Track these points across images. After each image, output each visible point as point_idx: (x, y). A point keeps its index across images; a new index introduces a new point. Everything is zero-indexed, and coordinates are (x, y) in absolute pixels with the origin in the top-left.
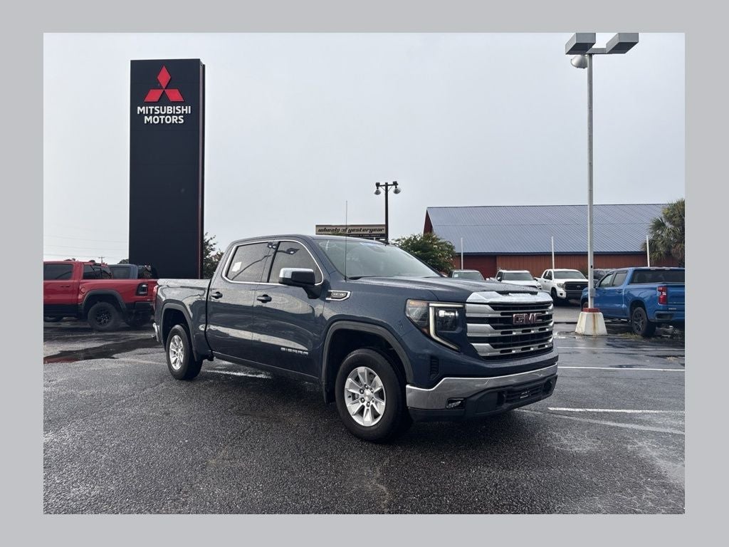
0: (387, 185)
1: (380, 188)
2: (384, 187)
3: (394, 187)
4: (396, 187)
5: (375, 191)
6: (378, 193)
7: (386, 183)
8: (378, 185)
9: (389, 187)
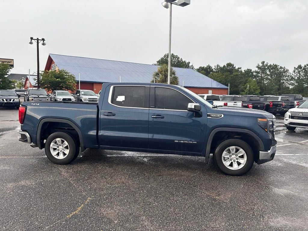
0: (38, 40)
1: (33, 41)
2: (36, 41)
3: (42, 41)
4: (44, 42)
5: (29, 42)
6: (31, 43)
7: (38, 39)
8: (32, 38)
9: (39, 41)
